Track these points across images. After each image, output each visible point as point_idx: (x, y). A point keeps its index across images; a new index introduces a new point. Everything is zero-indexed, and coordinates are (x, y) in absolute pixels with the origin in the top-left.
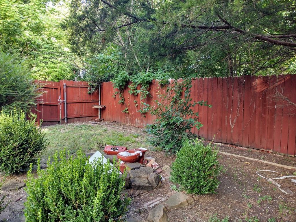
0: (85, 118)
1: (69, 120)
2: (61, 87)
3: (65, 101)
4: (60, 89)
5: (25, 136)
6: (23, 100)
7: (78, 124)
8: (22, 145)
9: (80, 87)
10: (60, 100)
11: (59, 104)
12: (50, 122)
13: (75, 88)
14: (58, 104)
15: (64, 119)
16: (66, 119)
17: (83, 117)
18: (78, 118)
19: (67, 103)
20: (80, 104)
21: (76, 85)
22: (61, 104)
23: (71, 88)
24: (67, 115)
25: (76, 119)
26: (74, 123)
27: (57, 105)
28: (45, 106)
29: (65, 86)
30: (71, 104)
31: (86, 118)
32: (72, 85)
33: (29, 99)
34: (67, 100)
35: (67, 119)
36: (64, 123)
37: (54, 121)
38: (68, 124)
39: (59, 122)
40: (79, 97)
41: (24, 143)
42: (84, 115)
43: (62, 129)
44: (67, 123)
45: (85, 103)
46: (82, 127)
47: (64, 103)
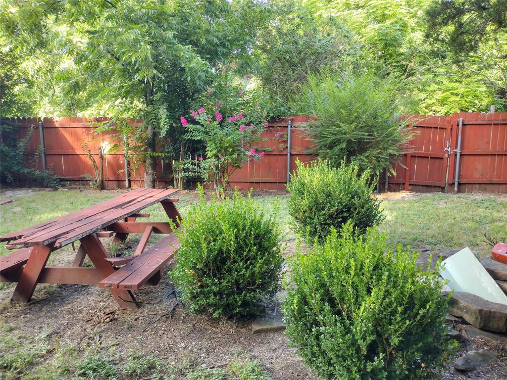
0: (498, 186)
1: (463, 187)
2: (452, 126)
3: (458, 151)
4: (451, 129)
5: (345, 200)
6: (381, 147)
7: (479, 197)
8: (342, 212)
9: (494, 124)
10: (449, 150)
11: (446, 155)
12: (427, 186)
13: (481, 126)
14: (443, 155)
15: (453, 184)
16: (456, 184)
17: (493, 184)
18: (483, 185)
19: (461, 155)
20: (489, 158)
21: (483, 121)
22: (449, 156)
23: (473, 126)
24: (459, 178)
25: (477, 186)
26: (473, 193)
27: (443, 158)
28: (421, 159)
29: (461, 124)
30: (471, 157)
31: (501, 186)
32: (476, 120)
33: (390, 146)
34: (462, 148)
35: (459, 184)
36: (452, 191)
37: (434, 186)
38: (460, 195)
39: (443, 189)
40: (488, 143)
41: (344, 210)
42: (495, 180)
43: (443, 201)
44: (459, 191)
45: (500, 157)
46: (483, 202)
47: (456, 155)
